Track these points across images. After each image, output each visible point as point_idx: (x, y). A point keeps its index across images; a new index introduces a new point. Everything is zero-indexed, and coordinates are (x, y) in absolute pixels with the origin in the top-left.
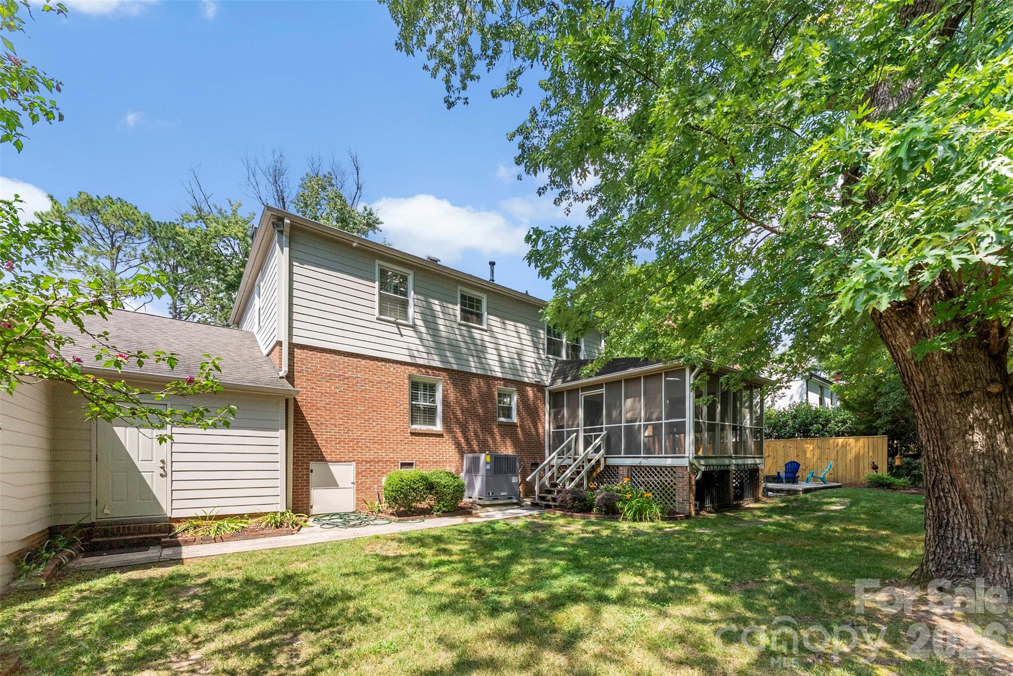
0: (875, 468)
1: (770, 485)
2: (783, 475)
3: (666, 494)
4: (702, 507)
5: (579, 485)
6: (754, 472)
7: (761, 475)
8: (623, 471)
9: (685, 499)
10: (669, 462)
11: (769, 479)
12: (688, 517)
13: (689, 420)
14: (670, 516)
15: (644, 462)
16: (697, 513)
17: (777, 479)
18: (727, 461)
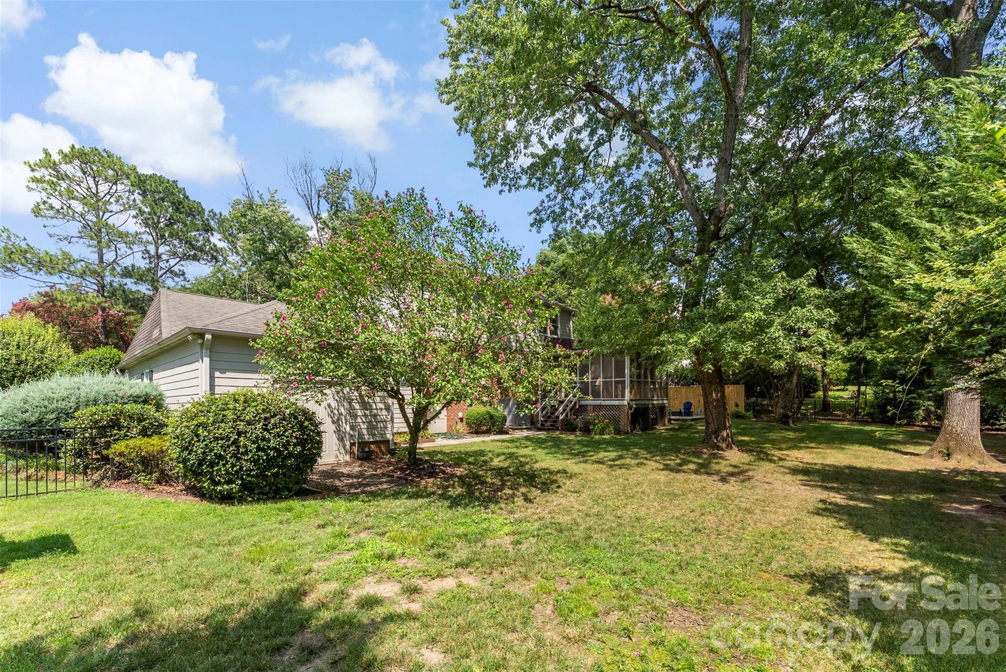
0: (737, 406)
1: (672, 417)
2: (683, 411)
3: (616, 421)
4: (634, 428)
5: (567, 415)
6: (662, 408)
7: (667, 411)
8: (590, 409)
9: (625, 423)
10: (617, 403)
11: (674, 414)
12: (627, 433)
13: (627, 379)
14: (618, 432)
15: (603, 403)
16: (632, 431)
17: (679, 413)
18: (647, 402)
